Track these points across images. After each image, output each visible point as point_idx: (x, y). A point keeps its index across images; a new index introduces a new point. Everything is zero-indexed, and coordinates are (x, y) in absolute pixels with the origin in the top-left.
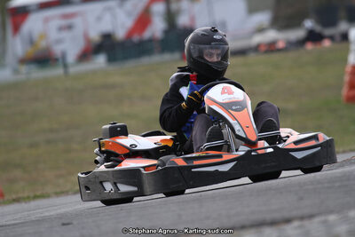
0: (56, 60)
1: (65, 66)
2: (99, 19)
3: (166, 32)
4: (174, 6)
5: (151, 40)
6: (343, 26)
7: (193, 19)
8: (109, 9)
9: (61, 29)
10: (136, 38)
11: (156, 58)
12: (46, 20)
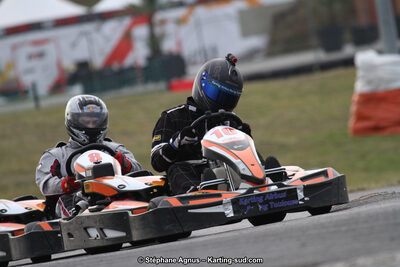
0: (26, 92)
1: (36, 99)
2: (74, 45)
3: (150, 59)
4: (158, 30)
5: (132, 69)
6: (348, 50)
7: (179, 44)
8: (85, 34)
9: (31, 57)
10: (116, 66)
11: (139, 89)
12: (14, 48)
